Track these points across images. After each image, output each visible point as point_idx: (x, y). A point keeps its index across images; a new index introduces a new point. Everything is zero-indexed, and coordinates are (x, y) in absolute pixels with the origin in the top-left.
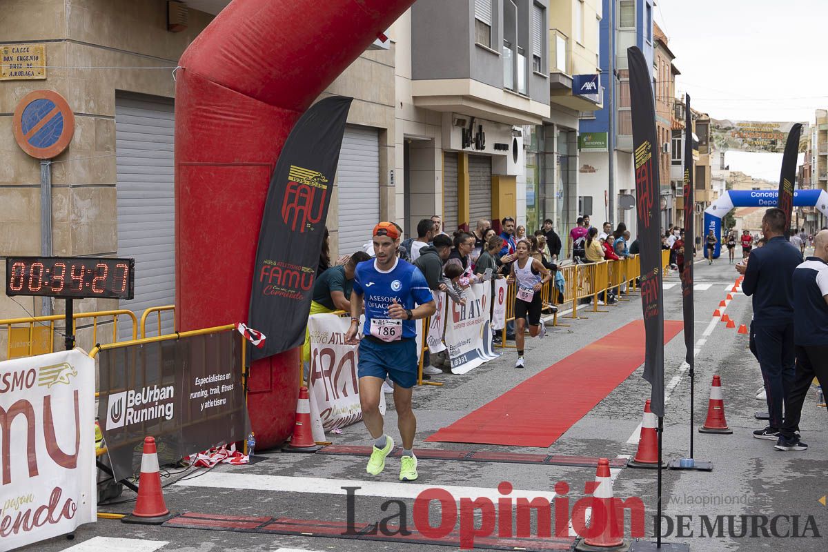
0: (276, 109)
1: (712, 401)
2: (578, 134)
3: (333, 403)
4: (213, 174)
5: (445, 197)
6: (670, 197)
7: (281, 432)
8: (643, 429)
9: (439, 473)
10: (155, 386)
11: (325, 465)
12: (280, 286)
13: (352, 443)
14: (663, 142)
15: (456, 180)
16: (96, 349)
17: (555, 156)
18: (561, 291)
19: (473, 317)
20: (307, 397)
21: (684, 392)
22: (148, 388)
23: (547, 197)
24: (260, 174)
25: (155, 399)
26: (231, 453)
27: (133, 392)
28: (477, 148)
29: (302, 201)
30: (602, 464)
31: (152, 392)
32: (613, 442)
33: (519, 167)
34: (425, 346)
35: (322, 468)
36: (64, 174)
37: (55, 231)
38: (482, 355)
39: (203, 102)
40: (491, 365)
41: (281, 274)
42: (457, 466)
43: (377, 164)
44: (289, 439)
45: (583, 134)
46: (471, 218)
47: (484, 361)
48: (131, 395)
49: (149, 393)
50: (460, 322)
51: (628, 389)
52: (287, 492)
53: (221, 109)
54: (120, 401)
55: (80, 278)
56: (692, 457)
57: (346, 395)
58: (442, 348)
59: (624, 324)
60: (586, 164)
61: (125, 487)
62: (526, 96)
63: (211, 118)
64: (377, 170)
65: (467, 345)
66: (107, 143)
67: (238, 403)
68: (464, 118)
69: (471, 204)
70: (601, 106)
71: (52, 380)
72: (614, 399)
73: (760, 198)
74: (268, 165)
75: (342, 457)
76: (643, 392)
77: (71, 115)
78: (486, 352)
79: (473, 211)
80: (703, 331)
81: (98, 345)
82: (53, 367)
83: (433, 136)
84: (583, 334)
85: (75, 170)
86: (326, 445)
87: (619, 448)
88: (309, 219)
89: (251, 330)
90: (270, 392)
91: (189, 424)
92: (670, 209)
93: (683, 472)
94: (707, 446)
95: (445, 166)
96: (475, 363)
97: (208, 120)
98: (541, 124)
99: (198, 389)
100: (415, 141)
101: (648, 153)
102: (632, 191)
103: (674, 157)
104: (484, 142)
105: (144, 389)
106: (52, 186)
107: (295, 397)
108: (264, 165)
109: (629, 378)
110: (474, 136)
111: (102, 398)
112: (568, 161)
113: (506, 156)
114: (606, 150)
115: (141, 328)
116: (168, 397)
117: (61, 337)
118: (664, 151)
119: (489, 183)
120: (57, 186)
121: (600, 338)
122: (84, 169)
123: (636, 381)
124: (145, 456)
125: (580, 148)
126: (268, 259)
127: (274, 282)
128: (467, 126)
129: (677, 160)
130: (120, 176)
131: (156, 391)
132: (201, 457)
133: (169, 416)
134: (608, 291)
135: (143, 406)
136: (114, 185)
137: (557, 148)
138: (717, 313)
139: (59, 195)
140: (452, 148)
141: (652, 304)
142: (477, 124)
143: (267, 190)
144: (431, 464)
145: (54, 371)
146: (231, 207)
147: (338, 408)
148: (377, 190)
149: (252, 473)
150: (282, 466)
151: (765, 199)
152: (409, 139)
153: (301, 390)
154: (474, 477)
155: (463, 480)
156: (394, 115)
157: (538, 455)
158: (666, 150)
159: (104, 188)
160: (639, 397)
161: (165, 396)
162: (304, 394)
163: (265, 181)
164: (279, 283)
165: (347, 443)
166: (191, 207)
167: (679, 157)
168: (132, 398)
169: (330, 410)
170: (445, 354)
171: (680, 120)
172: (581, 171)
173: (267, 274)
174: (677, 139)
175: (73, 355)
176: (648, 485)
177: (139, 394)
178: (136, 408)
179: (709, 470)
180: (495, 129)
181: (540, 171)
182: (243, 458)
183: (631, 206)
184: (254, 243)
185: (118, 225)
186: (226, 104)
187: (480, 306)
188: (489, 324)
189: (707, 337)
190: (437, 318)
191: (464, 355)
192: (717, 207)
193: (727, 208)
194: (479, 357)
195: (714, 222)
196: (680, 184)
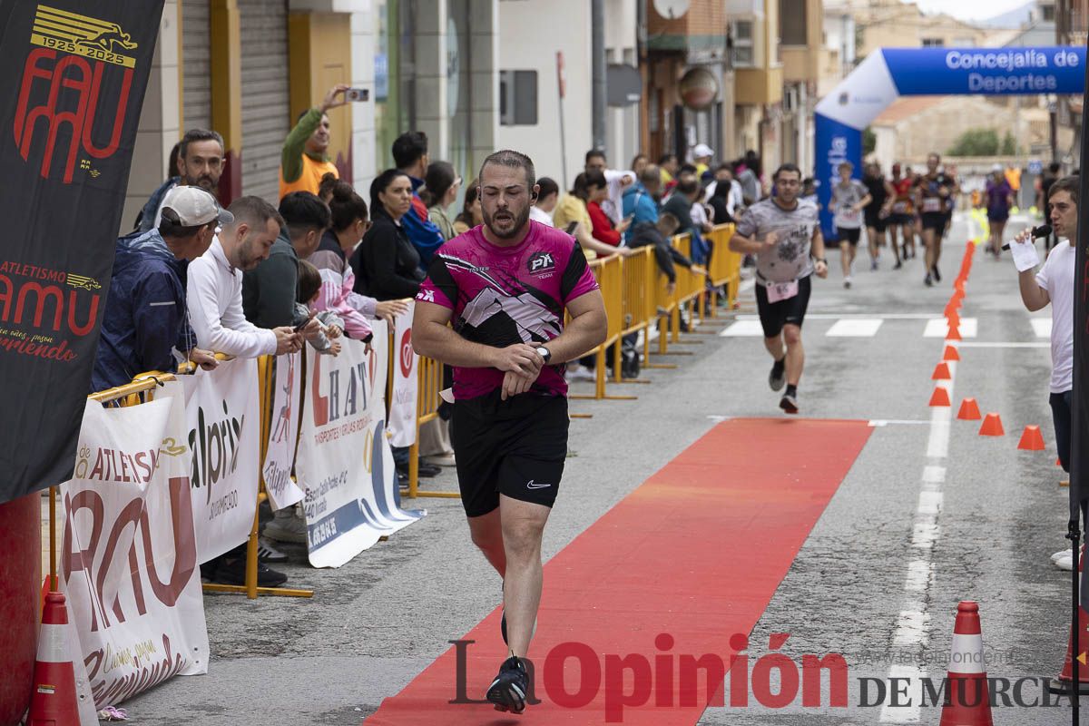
3: (103, 637)
19: (353, 411)
23: (420, 72)
29: (69, 100)
34: (260, 492)
38: (373, 517)
40: (408, 543)
46: (246, 134)
47: (386, 533)
50: (330, 425)
51: (808, 596)
57: (121, 618)
58: (292, 494)
59: (702, 433)
65: (341, 487)
73: (972, 70)
76: (851, 602)
78: (383, 508)
80: (924, 445)
84: (605, 458)
88: (88, 146)
92: (719, 105)
96: (360, 539)
102: (627, 51)
107: (34, 620)
109: (794, 569)
119: (283, 35)
121: (656, 468)
138: (940, 398)
147: (115, 649)
151: (985, 72)
160: (847, 612)
162: (53, 613)
164: (5, 318)
169: (99, 654)
187: (367, 380)
188: (384, 430)
189: (942, 462)
190: (286, 412)
191: (331, 515)
192: (851, 98)
193: (878, 100)
194: (366, 521)
195: (843, 141)
196: (745, 29)
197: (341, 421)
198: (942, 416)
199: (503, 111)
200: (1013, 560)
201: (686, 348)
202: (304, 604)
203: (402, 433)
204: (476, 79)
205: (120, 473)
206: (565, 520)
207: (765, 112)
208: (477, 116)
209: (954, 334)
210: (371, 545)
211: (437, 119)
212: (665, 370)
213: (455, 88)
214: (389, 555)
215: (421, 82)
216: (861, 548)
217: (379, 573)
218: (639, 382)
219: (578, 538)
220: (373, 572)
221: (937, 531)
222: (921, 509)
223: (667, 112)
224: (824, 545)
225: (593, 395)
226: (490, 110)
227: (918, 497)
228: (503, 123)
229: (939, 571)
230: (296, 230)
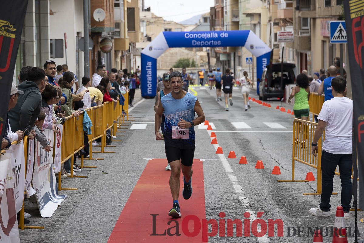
19: (46, 161)
34: (25, 192)
38: (52, 198)
50: (41, 166)
58: (32, 192)
59: (145, 164)
65: (43, 187)
73: (193, 39)
80: (223, 168)
84: (117, 174)
138: (220, 151)
151: (197, 39)
172: (49, 14)
188: (53, 167)
189: (233, 174)
190: (30, 162)
192: (153, 48)
193: (163, 49)
194: (50, 200)
195: (150, 63)
196: (117, 25)
197: (44, 164)
198: (222, 157)
199: (51, 53)
200: (280, 209)
203: (58, 167)
204: (42, 42)
206: (117, 198)
207: (122, 53)
208: (43, 55)
209: (210, 128)
210: (56, 209)
211: (33, 56)
212: (118, 142)
214: (63, 212)
215: (26, 43)
216: (226, 206)
217: (63, 219)
218: (112, 146)
219: (126, 204)
220: (60, 219)
221: (247, 199)
222: (237, 191)
223: (96, 53)
224: (213, 205)
225: (101, 151)
226: (48, 53)
227: (233, 187)
228: (51, 58)
229: (257, 214)
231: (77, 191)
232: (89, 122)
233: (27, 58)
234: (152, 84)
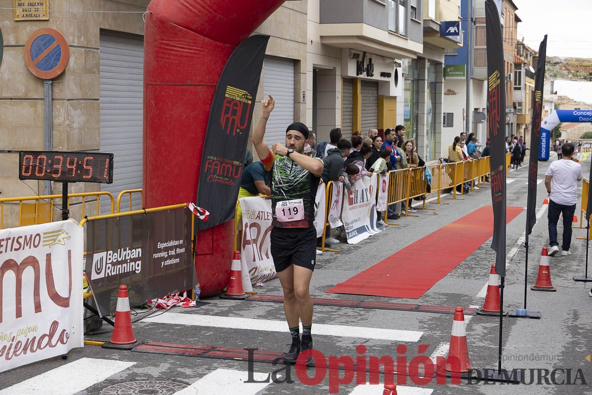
0: (219, 44)
1: (541, 267)
2: (443, 66)
3: (258, 263)
4: (172, 92)
5: (343, 112)
6: (512, 114)
7: (219, 284)
8: (489, 287)
9: (336, 316)
10: (128, 248)
11: (252, 309)
12: (219, 175)
13: (272, 294)
14: (507, 73)
15: (351, 99)
16: (85, 220)
17: (426, 82)
18: (429, 183)
19: (363, 201)
20: (239, 258)
21: (520, 260)
22: (122, 249)
23: (420, 113)
24: (206, 92)
25: (127, 258)
26: (182, 299)
27: (111, 252)
28: (368, 75)
29: (234, 113)
30: (458, 311)
31: (125, 253)
32: (466, 296)
33: (399, 90)
34: (327, 223)
35: (249, 311)
36: (61, 91)
37: (55, 133)
38: (369, 230)
39: (165, 38)
40: (375, 238)
41: (219, 166)
42: (350, 311)
43: (293, 86)
44: (225, 289)
45: (447, 66)
46: (362, 128)
47: (371, 235)
48: (110, 255)
49: (124, 253)
50: (354, 205)
51: (478, 257)
52: (224, 328)
53: (178, 44)
54: (102, 259)
55: (74, 167)
56: (525, 308)
57: (267, 258)
58: (340, 224)
59: (477, 208)
60: (449, 88)
61: (104, 322)
62: (405, 37)
63: (170, 50)
64: (293, 90)
65: (359, 222)
66: (93, 68)
67: (189, 262)
68: (359, 53)
69: (362, 117)
70: (462, 45)
71: (53, 241)
72: (467, 264)
73: (580, 116)
74: (212, 86)
75: (264, 303)
76: (489, 260)
77: (67, 47)
78: (372, 227)
79: (364, 122)
81: (86, 217)
82: (52, 232)
83: (335, 66)
84: (445, 216)
85: (70, 87)
86: (253, 294)
87: (471, 301)
88: (239, 125)
89: (198, 208)
90: (212, 254)
91: (151, 277)
92: (512, 124)
93: (518, 319)
94: (537, 301)
95: (343, 89)
96: (365, 236)
97: (169, 51)
98: (416, 58)
99: (160, 251)
100: (322, 70)
101: (498, 80)
102: (483, 109)
103: (515, 84)
104: (373, 71)
105: (119, 250)
106: (53, 99)
107: (230, 258)
108: (210, 86)
109: (479, 249)
110: (365, 66)
111: (89, 257)
112: (435, 86)
113: (389, 82)
114: (464, 78)
115: (117, 205)
116: (137, 256)
117: (59, 211)
118: (508, 80)
119: (376, 102)
120: (56, 99)
121: (457, 219)
122: (77, 87)
123: (484, 251)
124: (120, 300)
125: (445, 76)
126: (211, 155)
127: (215, 173)
128: (360, 59)
129: (518, 86)
130: (102, 93)
131: (128, 251)
132: (160, 301)
133: (138, 270)
134: (464, 184)
135: (118, 263)
136: (98, 99)
137: (428, 76)
139: (58, 106)
140: (349, 75)
141: (497, 193)
142: (368, 57)
143: (211, 104)
144: (330, 310)
145: (53, 236)
146: (184, 116)
147: (262, 267)
148: (292, 106)
149: (198, 313)
150: (220, 309)
151: (584, 116)
152: (317, 68)
153: (235, 253)
154: (363, 319)
155: (354, 322)
156: (306, 50)
157: (410, 305)
158: (510, 79)
159: (90, 101)
160: (486, 263)
161: (135, 255)
162: (237, 256)
163: (210, 97)
164: (218, 174)
165: (268, 293)
166: (155, 116)
167: (520, 84)
168: (111, 257)
169: (256, 268)
170: (342, 229)
171: (521, 56)
172: (445, 94)
173: (210, 166)
174: (518, 71)
175: (68, 223)
176: (492, 327)
177: (115, 254)
178: (113, 264)
179: (538, 318)
180: (381, 61)
181: (415, 93)
182: (191, 302)
183: (483, 121)
184: (201, 144)
185: (101, 129)
186: (182, 40)
187: (368, 193)
190: (337, 202)
191: (355, 230)
192: (548, 123)
193: (555, 123)
194: (367, 231)
195: (545, 134)
196: (520, 104)
197: (359, 204)
198: (545, 207)
199: (444, 123)
201: (486, 186)
202: (336, 254)
203: (381, 208)
204: (437, 115)
205: (266, 218)
206: (423, 233)
208: (437, 125)
210: (366, 238)
211: (424, 125)
213: (431, 117)
214: (369, 241)
215: (419, 115)
217: (362, 246)
226: (441, 123)
228: (444, 127)
229: (519, 251)
230: (342, 150)
231: (398, 226)
232: (430, 175)
233: (419, 126)
234: (546, 150)
